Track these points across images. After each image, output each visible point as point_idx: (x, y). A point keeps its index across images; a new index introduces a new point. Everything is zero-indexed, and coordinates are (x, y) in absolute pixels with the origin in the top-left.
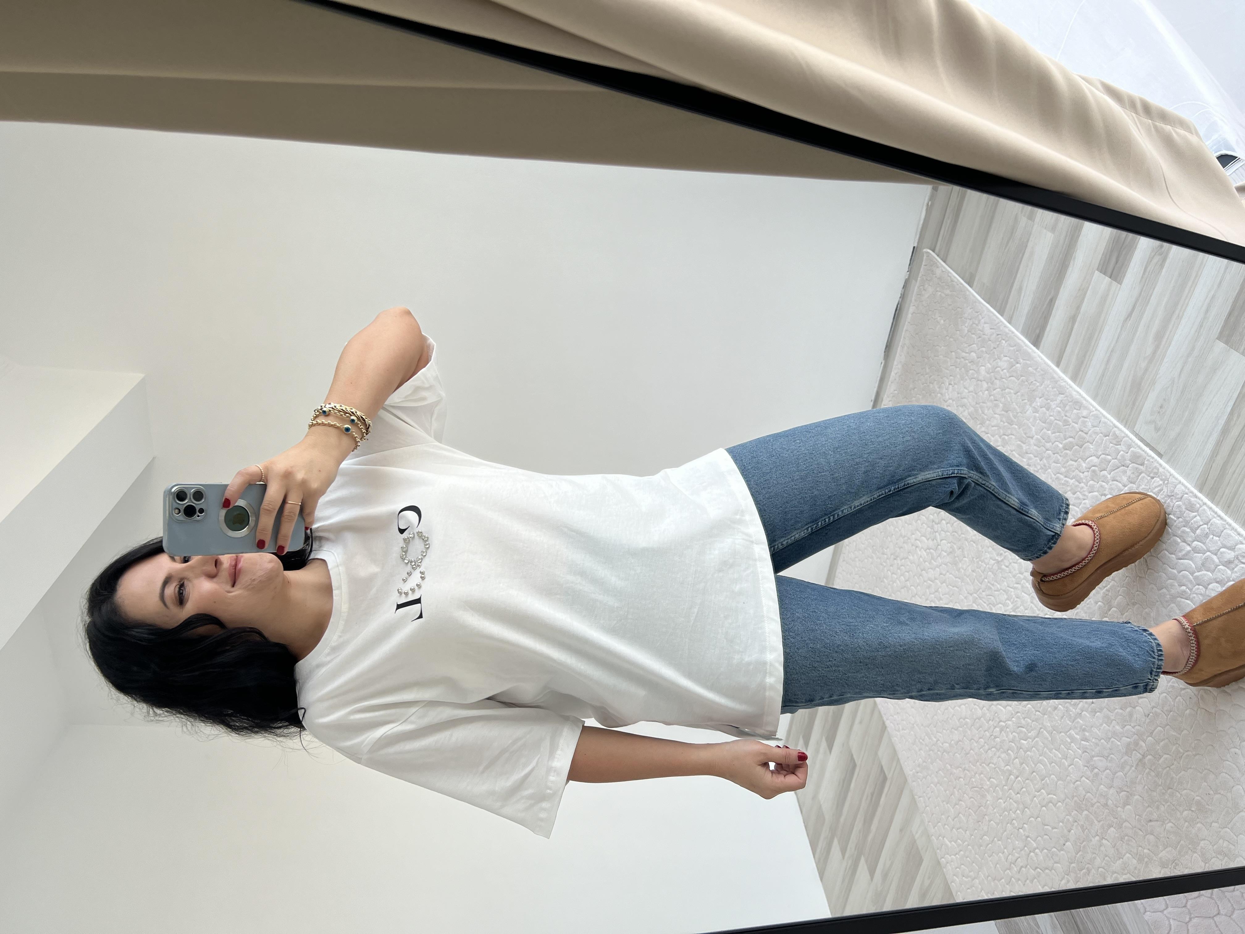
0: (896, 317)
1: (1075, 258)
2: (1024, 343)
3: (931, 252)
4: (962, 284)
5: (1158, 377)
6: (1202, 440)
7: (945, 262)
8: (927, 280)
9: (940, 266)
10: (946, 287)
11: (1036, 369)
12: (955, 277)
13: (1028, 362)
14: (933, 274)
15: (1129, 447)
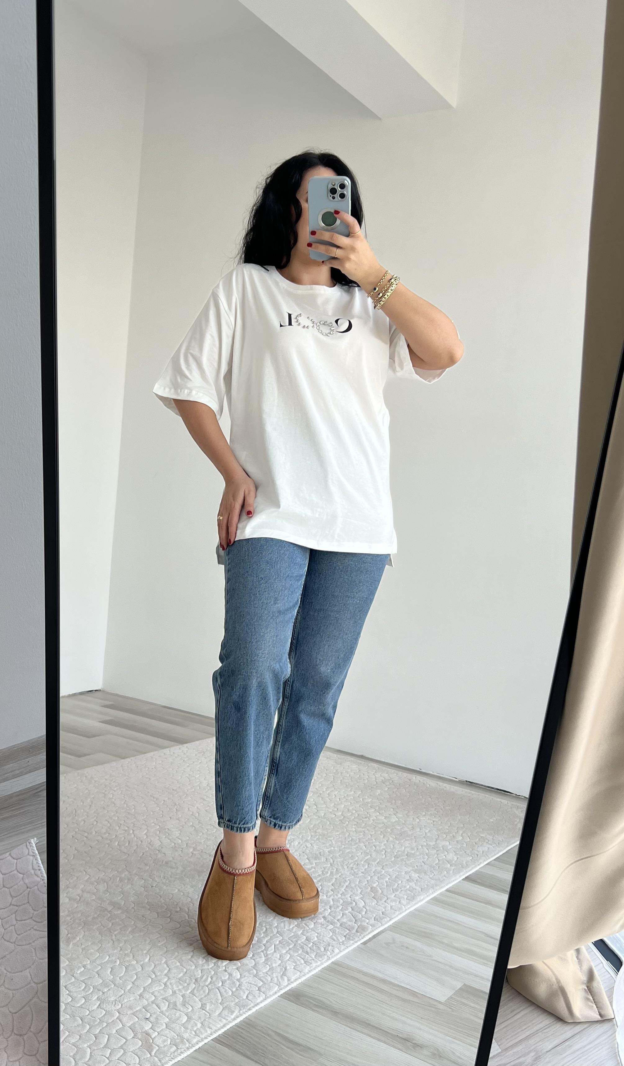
2: (469, 871)
5: (434, 948)
15: (373, 926)
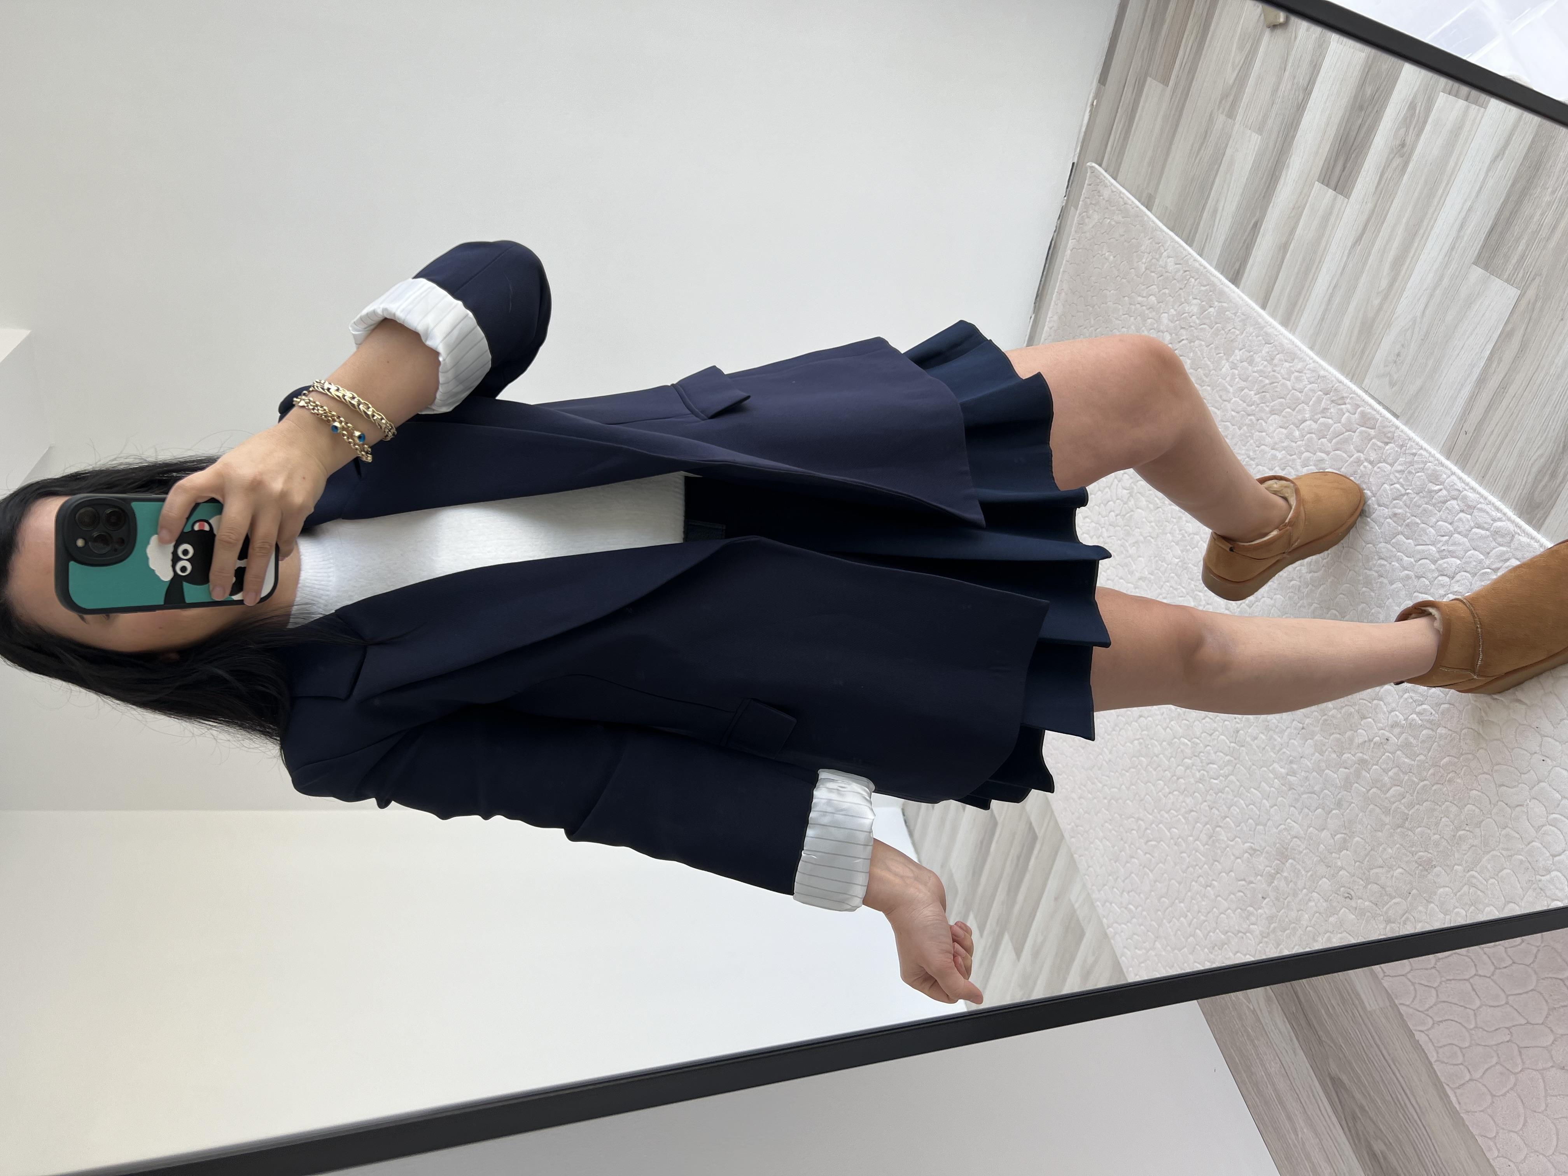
0: (1049, 257)
1: (1288, 167)
2: (1221, 281)
3: (1097, 166)
4: (1138, 207)
5: (1394, 317)
6: (1450, 395)
7: (1115, 179)
8: (1091, 204)
9: (1109, 184)
10: (1117, 212)
11: (1235, 314)
12: (1128, 198)
13: (1225, 305)
14: (1100, 196)
15: (1357, 406)
